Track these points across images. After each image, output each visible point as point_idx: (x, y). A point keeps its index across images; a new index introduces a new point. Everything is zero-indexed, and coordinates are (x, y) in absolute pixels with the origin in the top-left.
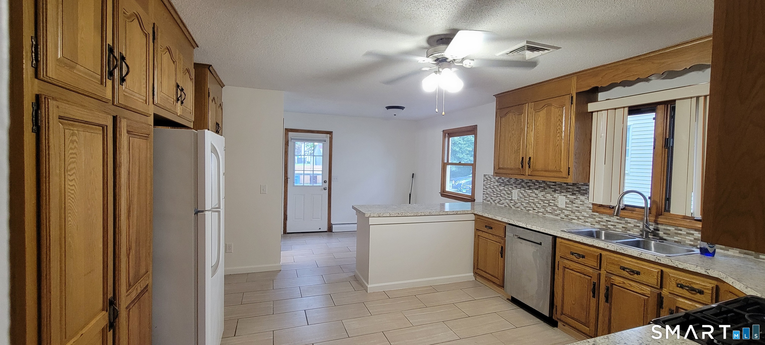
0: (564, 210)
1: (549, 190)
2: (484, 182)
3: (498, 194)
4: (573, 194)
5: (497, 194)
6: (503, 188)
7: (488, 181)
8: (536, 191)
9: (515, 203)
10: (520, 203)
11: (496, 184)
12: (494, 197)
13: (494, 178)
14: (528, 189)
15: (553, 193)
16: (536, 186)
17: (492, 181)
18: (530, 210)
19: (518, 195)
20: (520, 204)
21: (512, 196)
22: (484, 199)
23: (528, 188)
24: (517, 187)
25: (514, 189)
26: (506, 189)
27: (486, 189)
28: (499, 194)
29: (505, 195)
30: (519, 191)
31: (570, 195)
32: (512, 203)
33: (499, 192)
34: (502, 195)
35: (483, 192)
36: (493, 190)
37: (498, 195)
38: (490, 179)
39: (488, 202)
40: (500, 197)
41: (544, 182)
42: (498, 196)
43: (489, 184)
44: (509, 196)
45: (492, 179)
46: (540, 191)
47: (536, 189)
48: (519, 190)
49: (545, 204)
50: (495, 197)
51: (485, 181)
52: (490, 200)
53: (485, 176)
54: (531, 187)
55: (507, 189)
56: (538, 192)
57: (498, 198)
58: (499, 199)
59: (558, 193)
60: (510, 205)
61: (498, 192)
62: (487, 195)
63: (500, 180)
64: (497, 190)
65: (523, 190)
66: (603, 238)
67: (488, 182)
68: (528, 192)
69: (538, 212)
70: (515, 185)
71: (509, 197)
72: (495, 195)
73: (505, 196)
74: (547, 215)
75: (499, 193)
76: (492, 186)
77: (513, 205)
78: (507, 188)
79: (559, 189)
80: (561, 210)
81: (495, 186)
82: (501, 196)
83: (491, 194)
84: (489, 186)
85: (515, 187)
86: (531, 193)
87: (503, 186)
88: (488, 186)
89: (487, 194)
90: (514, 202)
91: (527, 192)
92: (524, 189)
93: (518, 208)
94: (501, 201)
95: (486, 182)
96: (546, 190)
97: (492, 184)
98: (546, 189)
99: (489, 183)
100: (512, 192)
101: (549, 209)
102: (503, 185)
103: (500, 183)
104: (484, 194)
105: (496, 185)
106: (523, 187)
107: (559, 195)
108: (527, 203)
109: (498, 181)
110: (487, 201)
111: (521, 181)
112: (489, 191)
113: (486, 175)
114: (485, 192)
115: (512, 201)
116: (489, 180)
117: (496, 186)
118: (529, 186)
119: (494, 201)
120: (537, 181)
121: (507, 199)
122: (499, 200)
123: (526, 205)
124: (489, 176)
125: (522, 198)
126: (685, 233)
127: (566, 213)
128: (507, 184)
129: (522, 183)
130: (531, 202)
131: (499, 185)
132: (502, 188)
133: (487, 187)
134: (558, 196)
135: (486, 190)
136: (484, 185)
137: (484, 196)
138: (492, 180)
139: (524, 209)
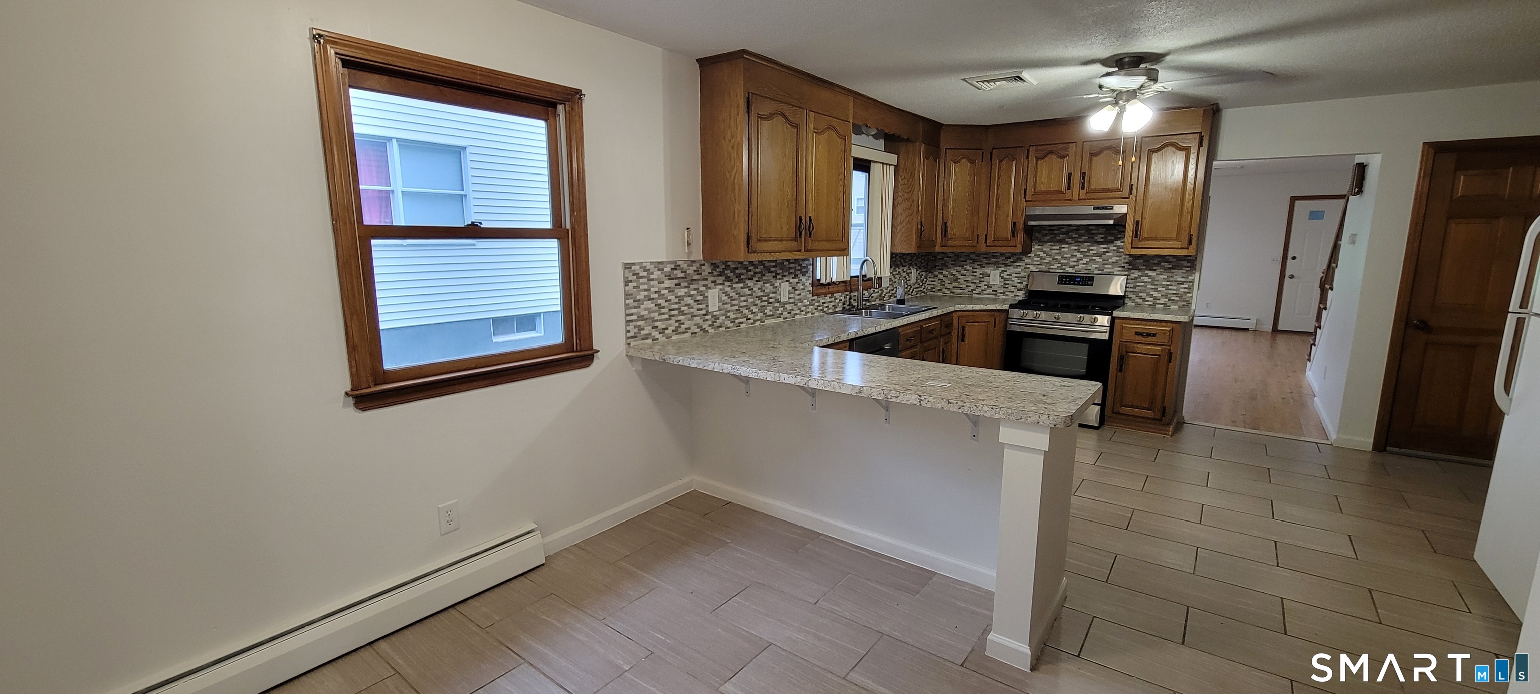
0: (786, 304)
1: (769, 276)
2: (626, 285)
3: (673, 310)
4: (796, 276)
5: (670, 310)
6: (686, 290)
7: (641, 280)
8: (750, 283)
9: (713, 319)
10: (723, 315)
11: (667, 284)
12: (661, 320)
13: (659, 270)
14: (737, 283)
15: (773, 281)
16: (750, 273)
17: (652, 280)
18: (742, 323)
19: (720, 300)
20: (724, 317)
21: (707, 306)
22: (632, 337)
23: (737, 280)
24: (716, 282)
25: (710, 288)
26: (692, 293)
27: (636, 304)
28: (677, 309)
29: (692, 308)
30: (721, 290)
31: (793, 278)
32: (707, 320)
33: (676, 303)
34: (683, 309)
35: (627, 315)
36: (659, 302)
37: (673, 313)
38: (645, 274)
39: (647, 341)
40: (677, 316)
41: (761, 262)
42: (673, 316)
43: (645, 290)
44: (701, 307)
45: (652, 274)
46: (757, 281)
47: (750, 279)
48: (721, 287)
49: (764, 304)
50: (666, 320)
51: (631, 281)
52: (650, 334)
53: (627, 267)
54: (742, 277)
55: (695, 292)
56: (753, 284)
57: (672, 322)
58: (676, 322)
59: (779, 279)
60: (704, 327)
61: (673, 304)
62: (639, 323)
63: (675, 272)
64: (670, 300)
65: (729, 286)
67: (642, 284)
68: (738, 287)
69: (755, 321)
70: (713, 279)
71: (701, 310)
72: (663, 314)
73: (692, 310)
74: (767, 322)
75: (676, 306)
76: (656, 292)
77: (710, 326)
78: (695, 289)
79: (781, 271)
80: (783, 305)
81: (663, 292)
82: (682, 313)
83: (652, 315)
84: (646, 293)
85: (712, 282)
86: (742, 288)
87: (686, 287)
88: (641, 296)
89: (641, 318)
90: (712, 317)
91: (735, 288)
92: (729, 284)
93: (721, 327)
94: (683, 324)
95: (635, 284)
96: (764, 278)
97: (653, 286)
98: (765, 275)
99: (645, 287)
100: (707, 297)
101: (768, 311)
102: (686, 284)
103: (676, 281)
104: (632, 321)
105: (666, 288)
106: (728, 279)
107: (780, 281)
108: (737, 310)
109: (672, 277)
110: (643, 339)
111: (724, 267)
112: (645, 310)
113: (634, 264)
114: (631, 315)
115: (707, 317)
116: (642, 277)
117: (667, 291)
118: (739, 276)
119: (662, 332)
120: (751, 263)
121: (695, 316)
122: (677, 325)
123: (734, 316)
124: (644, 264)
125: (726, 304)
127: (789, 307)
128: (695, 280)
129: (726, 272)
130: (742, 307)
131: (676, 285)
132: (682, 292)
133: (638, 298)
134: (780, 284)
135: (635, 308)
136: (627, 295)
137: (628, 328)
138: (652, 277)
139: (732, 325)
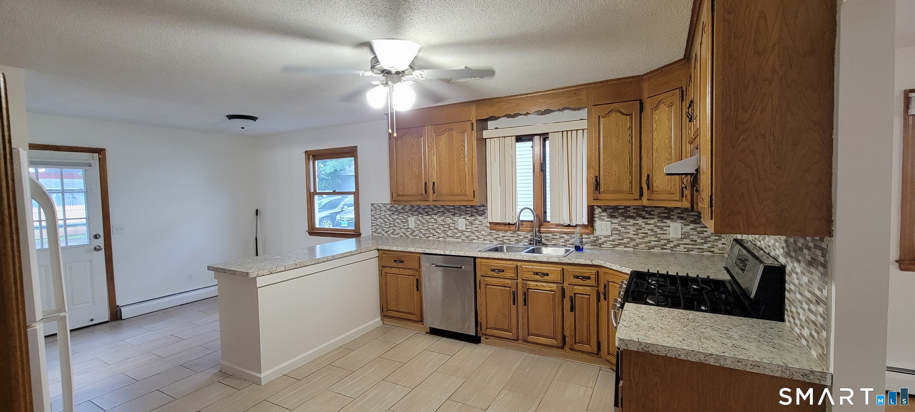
0: (464, 231)
1: (448, 214)
2: (372, 212)
3: (391, 224)
4: (472, 216)
5: (390, 224)
6: (397, 216)
7: (377, 210)
8: (435, 217)
9: (412, 232)
10: (418, 231)
11: (388, 212)
12: (386, 227)
13: (385, 207)
14: (426, 216)
15: (452, 217)
16: (434, 211)
17: (382, 211)
18: (430, 237)
19: (416, 223)
20: (418, 232)
21: (408, 225)
22: (374, 232)
23: (426, 214)
24: (413, 214)
25: (410, 217)
26: (400, 218)
27: (375, 219)
28: (393, 224)
29: (400, 224)
30: (416, 218)
31: (469, 217)
32: (409, 231)
33: (393, 221)
34: (396, 224)
35: (372, 223)
36: (385, 220)
37: (391, 225)
38: (379, 208)
39: (380, 235)
40: (393, 227)
41: (443, 206)
42: (391, 226)
43: (379, 214)
44: (405, 225)
45: (382, 208)
46: (440, 216)
47: (434, 214)
48: (416, 217)
49: (445, 229)
50: (388, 228)
51: (373, 210)
52: (381, 232)
53: (372, 205)
54: (429, 213)
55: (402, 218)
56: (437, 217)
57: (391, 229)
58: (393, 229)
59: (458, 216)
60: (407, 234)
61: (391, 221)
62: (376, 227)
63: (392, 208)
64: (390, 220)
65: (421, 217)
66: (505, 251)
67: (378, 212)
68: (427, 218)
69: (439, 237)
70: (411, 213)
71: (405, 226)
72: (387, 225)
73: (400, 226)
74: (448, 239)
75: (392, 223)
76: (383, 216)
77: (410, 234)
78: (401, 216)
79: (458, 212)
80: (462, 232)
81: (386, 216)
82: (396, 226)
83: (382, 225)
84: (379, 216)
85: (411, 214)
86: (429, 218)
87: (397, 215)
88: (377, 216)
89: (377, 225)
90: (411, 230)
91: (425, 218)
92: (421, 216)
93: (417, 236)
94: (396, 231)
95: (375, 212)
96: (445, 215)
97: (382, 213)
98: (445, 213)
99: (379, 213)
100: (408, 221)
101: (449, 233)
102: (397, 214)
103: (392, 212)
104: (374, 226)
105: (388, 215)
106: (421, 213)
107: (458, 218)
108: (426, 230)
109: (391, 210)
110: (378, 233)
111: (418, 207)
112: (379, 222)
113: (374, 204)
114: (374, 223)
115: (408, 230)
116: (377, 209)
117: (388, 216)
118: (427, 212)
119: (386, 232)
120: (436, 206)
121: (402, 228)
122: (393, 230)
123: (425, 232)
124: (378, 204)
125: (420, 225)
126: (559, 237)
127: (467, 234)
128: (402, 212)
129: (419, 210)
130: (430, 228)
131: (392, 213)
132: (395, 217)
133: (376, 217)
134: (458, 219)
135: (375, 221)
136: (372, 216)
137: (372, 228)
138: (382, 209)
139: (423, 236)
